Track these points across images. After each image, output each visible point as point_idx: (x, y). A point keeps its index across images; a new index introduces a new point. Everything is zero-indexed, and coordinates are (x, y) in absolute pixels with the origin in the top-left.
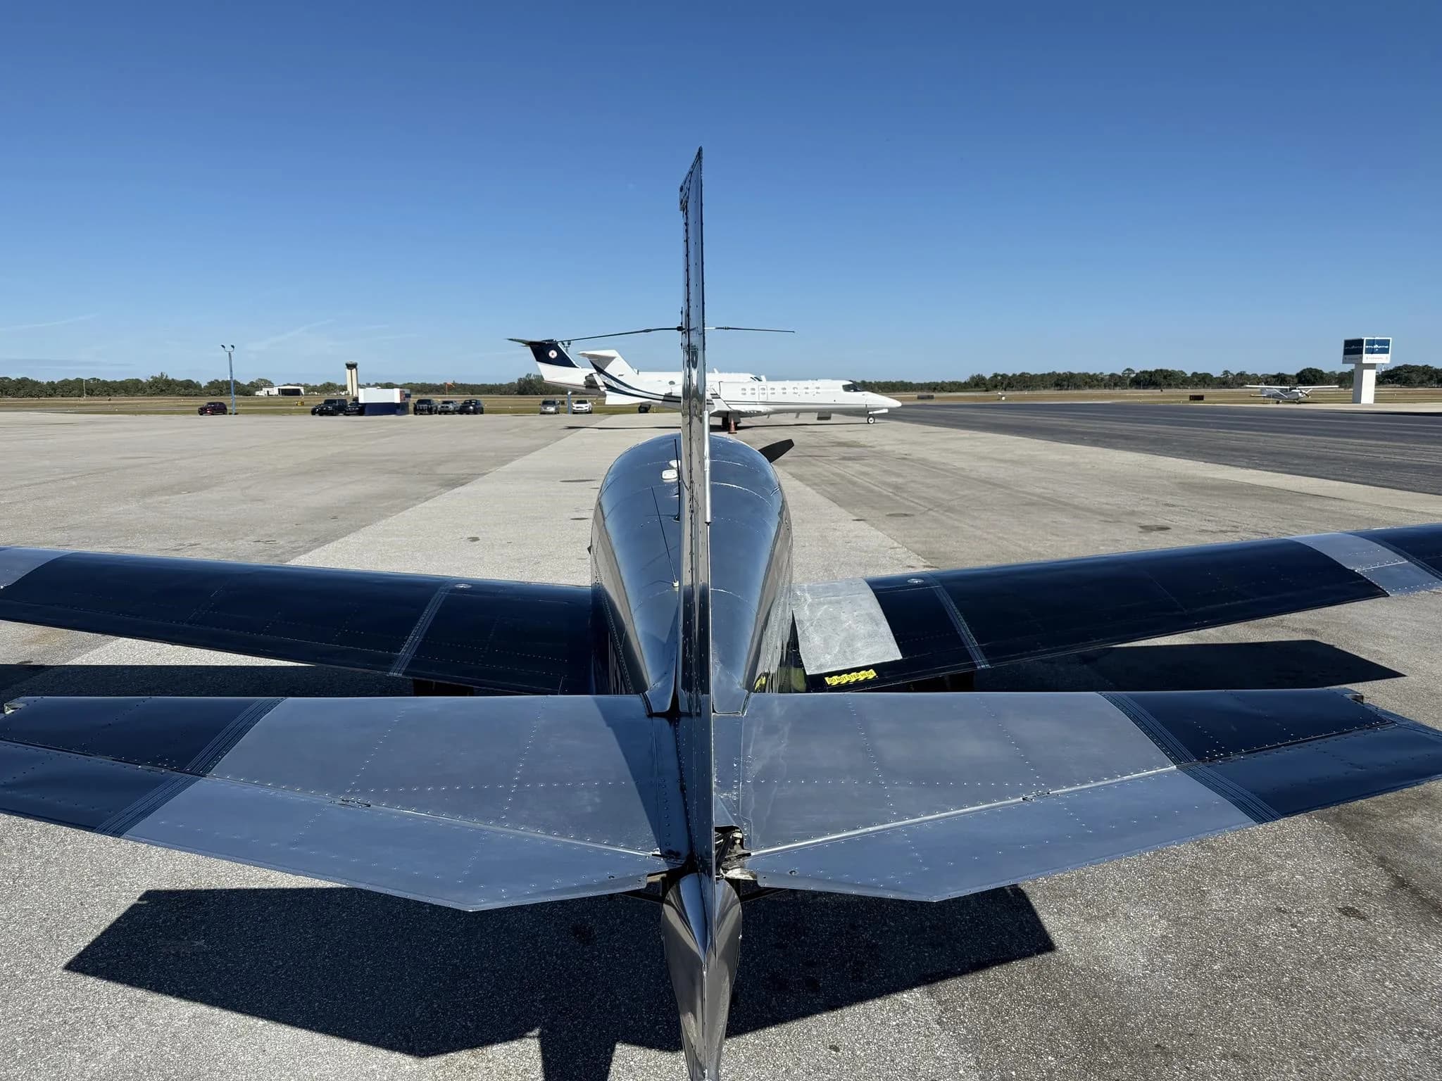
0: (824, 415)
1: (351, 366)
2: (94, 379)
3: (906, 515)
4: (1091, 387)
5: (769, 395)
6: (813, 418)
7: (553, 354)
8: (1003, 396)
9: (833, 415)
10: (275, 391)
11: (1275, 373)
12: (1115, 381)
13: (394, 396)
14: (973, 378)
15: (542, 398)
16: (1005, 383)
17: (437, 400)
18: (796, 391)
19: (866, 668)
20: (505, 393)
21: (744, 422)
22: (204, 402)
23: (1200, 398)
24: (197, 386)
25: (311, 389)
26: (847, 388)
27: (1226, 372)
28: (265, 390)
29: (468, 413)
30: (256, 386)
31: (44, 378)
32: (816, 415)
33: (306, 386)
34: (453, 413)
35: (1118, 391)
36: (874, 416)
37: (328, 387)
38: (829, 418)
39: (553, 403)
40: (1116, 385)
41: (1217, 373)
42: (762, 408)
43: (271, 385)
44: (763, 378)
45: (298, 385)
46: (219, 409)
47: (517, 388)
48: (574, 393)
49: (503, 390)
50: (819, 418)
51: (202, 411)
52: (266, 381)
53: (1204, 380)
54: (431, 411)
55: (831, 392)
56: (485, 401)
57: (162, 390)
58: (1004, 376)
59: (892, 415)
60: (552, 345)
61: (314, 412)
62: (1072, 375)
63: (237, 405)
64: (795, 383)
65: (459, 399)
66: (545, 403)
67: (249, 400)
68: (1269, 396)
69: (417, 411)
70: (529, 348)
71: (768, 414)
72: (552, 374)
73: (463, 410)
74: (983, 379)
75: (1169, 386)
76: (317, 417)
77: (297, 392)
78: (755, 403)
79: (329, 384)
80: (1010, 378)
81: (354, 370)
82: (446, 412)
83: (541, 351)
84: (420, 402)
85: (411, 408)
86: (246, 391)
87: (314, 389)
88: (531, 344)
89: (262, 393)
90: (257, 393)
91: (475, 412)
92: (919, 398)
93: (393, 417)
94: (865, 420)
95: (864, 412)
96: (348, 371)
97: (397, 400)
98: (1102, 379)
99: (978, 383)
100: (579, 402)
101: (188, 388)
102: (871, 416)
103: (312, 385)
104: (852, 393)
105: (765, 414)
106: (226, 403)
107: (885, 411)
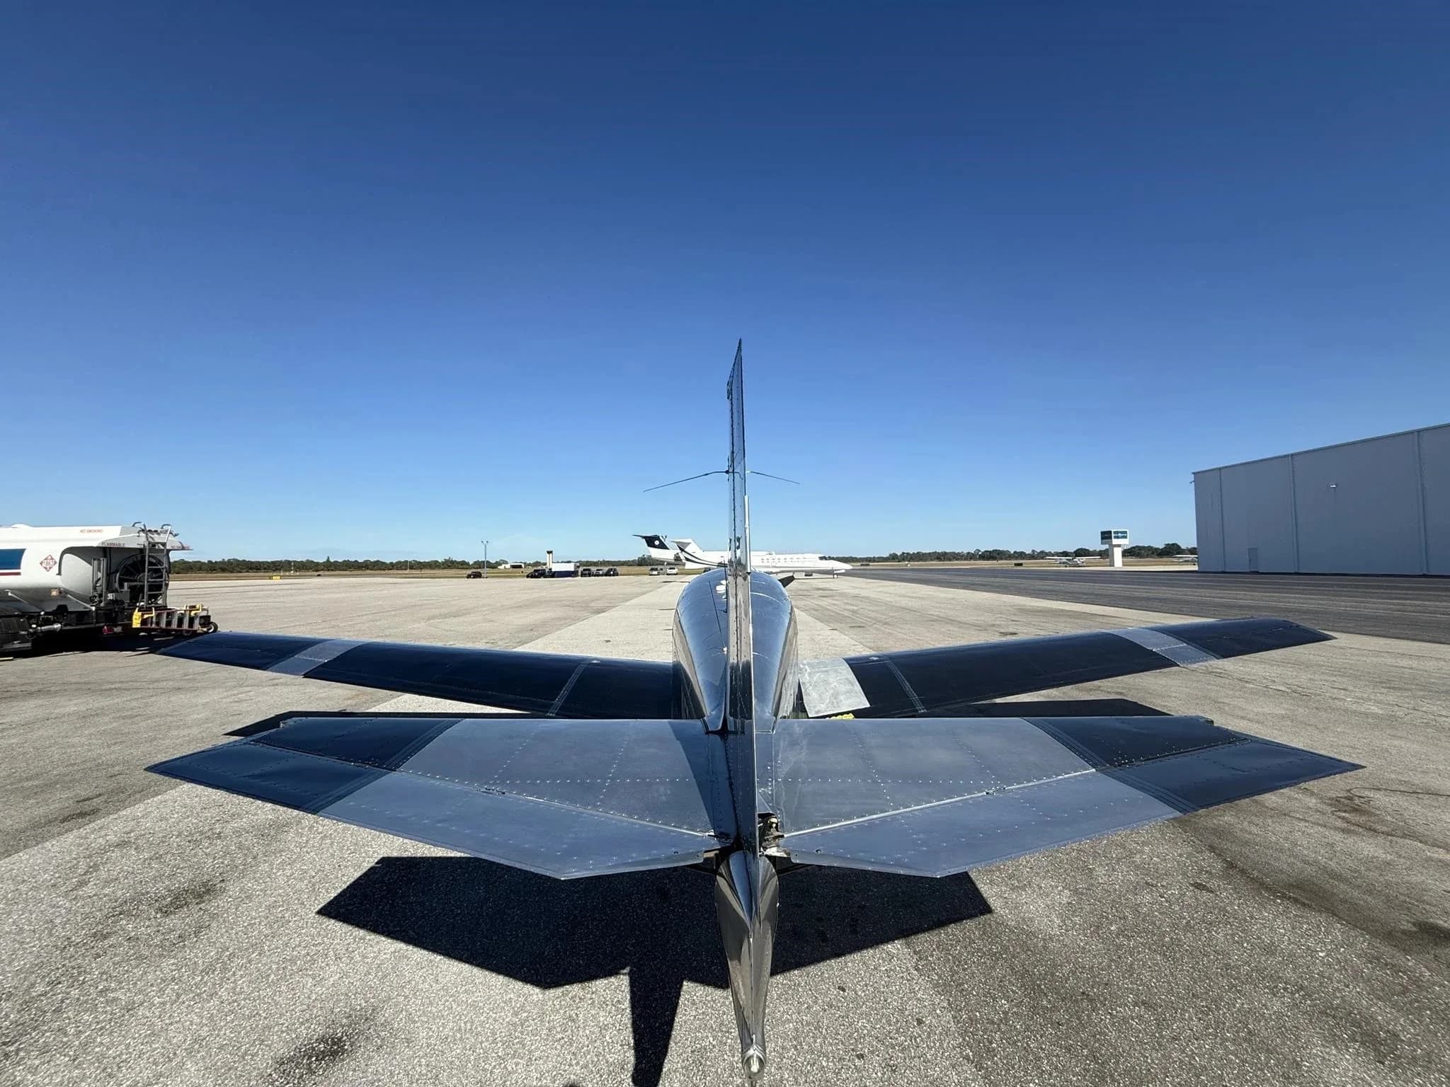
0: (809, 574)
1: (549, 552)
2: (413, 561)
3: (860, 627)
4: (957, 560)
6: (802, 575)
7: (657, 543)
8: (910, 565)
9: (814, 574)
10: (508, 566)
11: (1061, 551)
12: (970, 557)
13: (571, 568)
14: (890, 555)
15: (650, 568)
16: (909, 557)
17: (594, 569)
18: (793, 560)
19: (848, 713)
20: (631, 565)
22: (469, 572)
23: (1021, 565)
24: (468, 564)
25: (527, 565)
26: (821, 558)
27: (1033, 551)
28: (503, 565)
29: (610, 575)
30: (498, 564)
31: (388, 560)
32: (804, 574)
33: (525, 563)
34: (602, 575)
35: (972, 562)
36: (837, 574)
37: (537, 564)
38: (811, 575)
39: (656, 570)
40: (971, 559)
41: (1028, 552)
43: (506, 563)
44: (773, 553)
45: (520, 562)
46: (478, 575)
48: (669, 564)
49: (630, 563)
50: (806, 575)
51: (469, 577)
52: (504, 560)
53: (1021, 555)
54: (590, 575)
55: (812, 562)
56: (619, 569)
57: (449, 566)
58: (908, 554)
59: (847, 574)
60: (657, 538)
61: (528, 577)
62: (946, 553)
63: (487, 573)
64: (791, 556)
65: (606, 569)
66: (652, 570)
67: (495, 570)
68: (1060, 563)
69: (583, 575)
70: (644, 540)
72: (656, 553)
73: (607, 574)
74: (897, 555)
75: (1001, 559)
76: (529, 579)
77: (520, 567)
78: (768, 567)
79: (537, 562)
80: (911, 555)
81: (551, 554)
82: (598, 575)
83: (650, 541)
84: (584, 570)
85: (580, 574)
86: (493, 566)
87: (529, 565)
88: (645, 537)
89: (502, 567)
90: (499, 567)
91: (613, 575)
92: (862, 565)
93: (570, 578)
94: (832, 576)
95: (831, 572)
96: (548, 555)
97: (573, 570)
98: (963, 555)
99: (893, 557)
100: (670, 569)
101: (463, 565)
102: (835, 575)
103: (528, 562)
104: (824, 561)
105: (774, 573)
106: (482, 572)
107: (844, 571)
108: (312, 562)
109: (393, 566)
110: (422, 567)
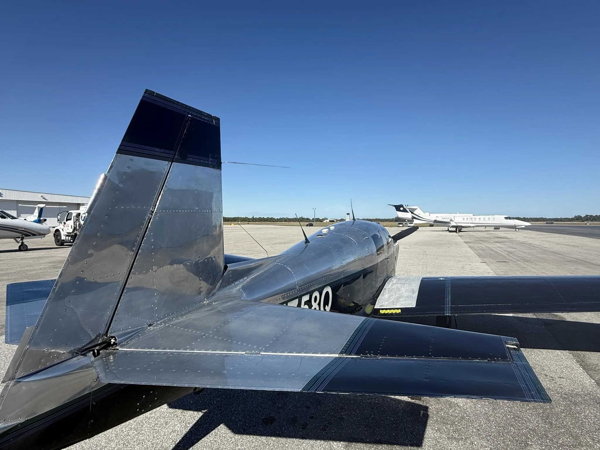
0: (497, 228)
2: (287, 218)
3: (505, 262)
5: (474, 221)
6: (492, 229)
7: (402, 209)
8: (589, 223)
9: (500, 228)
10: (328, 221)
14: (576, 217)
15: (398, 223)
18: (484, 219)
19: (398, 309)
21: (463, 229)
22: (307, 223)
24: (309, 219)
25: (337, 220)
26: (506, 218)
28: (326, 220)
30: (324, 220)
31: (276, 217)
33: (336, 220)
36: (519, 229)
37: (342, 220)
38: (499, 229)
39: (402, 224)
42: (471, 225)
43: (327, 219)
45: (334, 219)
46: (311, 225)
47: (395, 220)
48: (409, 221)
49: (390, 220)
50: (494, 229)
51: (307, 225)
52: (326, 218)
55: (500, 220)
59: (527, 228)
60: (401, 206)
63: (317, 224)
64: (484, 216)
66: (399, 224)
67: (322, 223)
70: (394, 207)
71: (473, 227)
72: (401, 215)
74: (581, 217)
77: (334, 221)
78: (468, 223)
79: (342, 219)
81: (349, 215)
83: (398, 208)
86: (318, 220)
87: (338, 220)
88: (395, 206)
90: (324, 221)
92: (546, 223)
94: (515, 230)
95: (514, 227)
96: (347, 215)
99: (578, 218)
100: (410, 223)
101: (308, 220)
102: (517, 228)
103: (338, 219)
104: (509, 220)
105: (472, 227)
106: (313, 223)
107: (524, 227)
108: (247, 218)
109: (278, 220)
110: (290, 221)
